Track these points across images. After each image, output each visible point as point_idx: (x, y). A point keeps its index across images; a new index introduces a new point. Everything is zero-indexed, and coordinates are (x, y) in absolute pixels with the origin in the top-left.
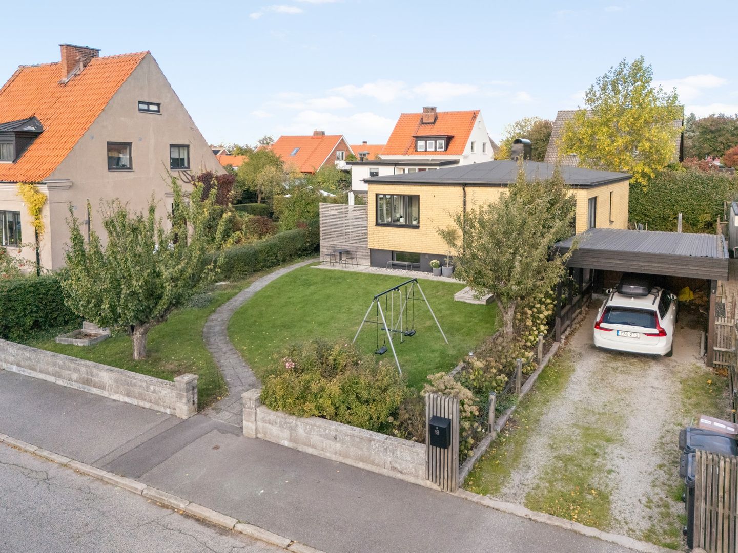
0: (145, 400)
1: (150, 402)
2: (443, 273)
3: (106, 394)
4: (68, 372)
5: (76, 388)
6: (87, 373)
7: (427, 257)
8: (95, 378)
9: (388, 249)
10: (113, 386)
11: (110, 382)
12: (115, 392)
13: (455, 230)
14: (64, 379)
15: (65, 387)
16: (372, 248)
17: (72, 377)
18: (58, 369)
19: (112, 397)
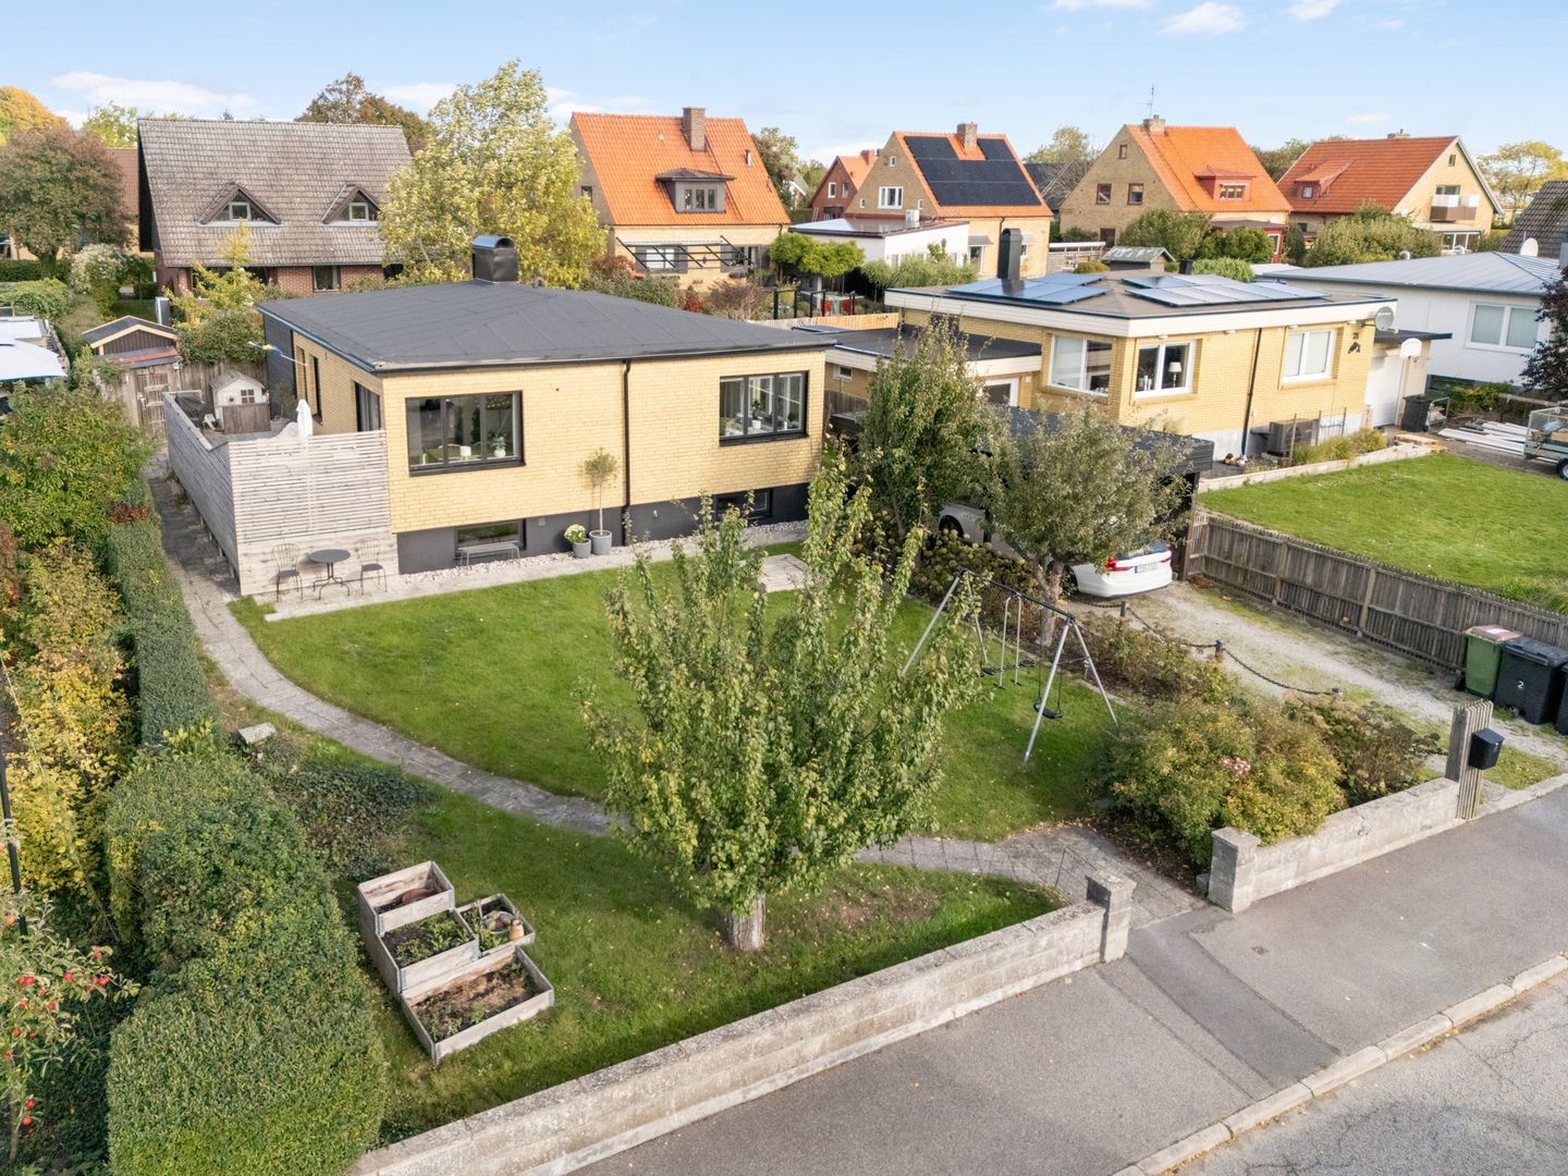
2: (597, 550)
3: (916, 1027)
4: (791, 1048)
5: (821, 1069)
6: (862, 1012)
7: (542, 523)
8: (883, 1012)
9: (446, 525)
10: (939, 999)
11: (931, 993)
12: (943, 1008)
13: (607, 455)
14: (778, 1071)
15: (782, 1089)
16: (403, 530)
17: (805, 1052)
18: (752, 1061)
19: (935, 1023)
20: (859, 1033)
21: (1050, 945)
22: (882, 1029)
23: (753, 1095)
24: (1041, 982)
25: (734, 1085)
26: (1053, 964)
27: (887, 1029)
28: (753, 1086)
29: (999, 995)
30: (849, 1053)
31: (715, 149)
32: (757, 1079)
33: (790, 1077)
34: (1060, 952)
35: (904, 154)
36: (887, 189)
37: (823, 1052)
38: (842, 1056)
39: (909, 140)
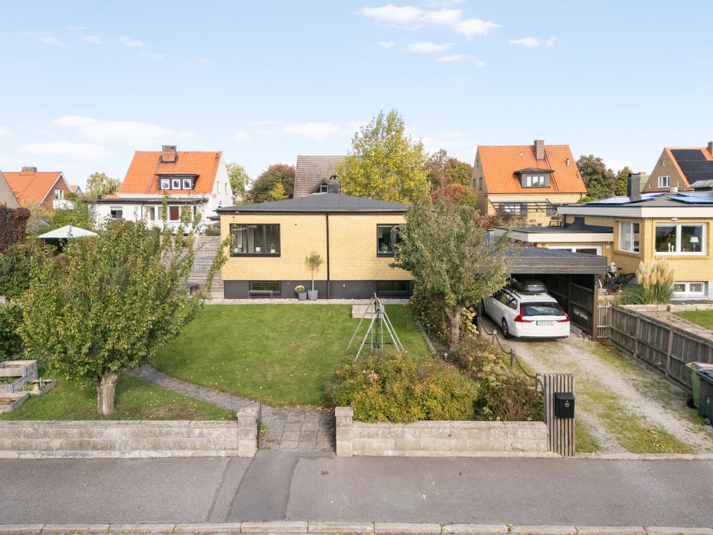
0: (185, 448)
1: (194, 448)
2: (309, 298)
3: (116, 454)
4: (43, 440)
5: (60, 457)
6: (82, 434)
7: (289, 284)
8: (94, 439)
9: (245, 279)
10: (130, 442)
11: (124, 438)
12: (132, 449)
13: (319, 256)
14: (36, 449)
15: (38, 459)
16: (226, 279)
17: (51, 444)
18: (22, 439)
19: (127, 456)
20: (82, 446)
21: (201, 435)
22: (95, 448)
23: (23, 456)
24: (196, 455)
25: (14, 448)
26: (206, 448)
27: (98, 449)
28: (23, 452)
29: (169, 454)
30: (76, 455)
31: (550, 160)
32: (25, 449)
33: (43, 455)
34: (209, 442)
35: (670, 159)
36: (662, 177)
37: (61, 448)
38: (72, 454)
39: (674, 152)
